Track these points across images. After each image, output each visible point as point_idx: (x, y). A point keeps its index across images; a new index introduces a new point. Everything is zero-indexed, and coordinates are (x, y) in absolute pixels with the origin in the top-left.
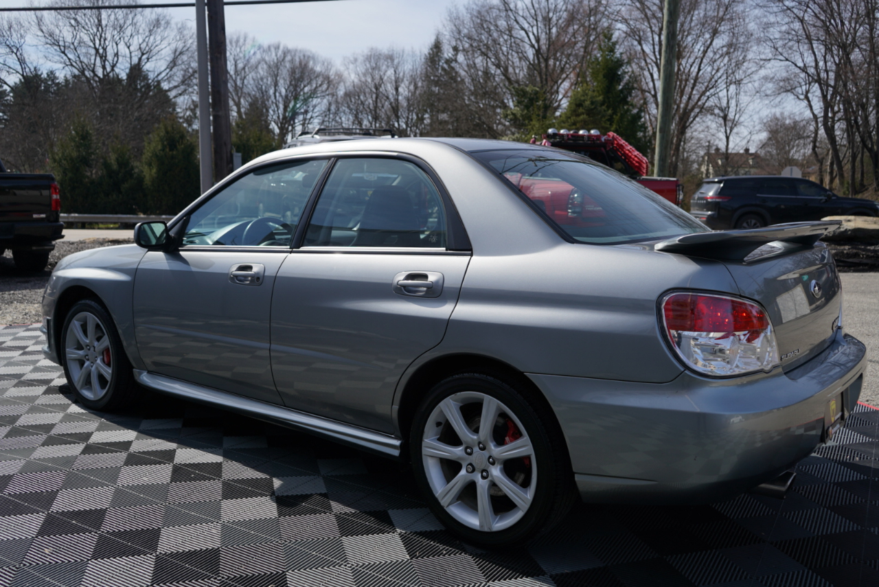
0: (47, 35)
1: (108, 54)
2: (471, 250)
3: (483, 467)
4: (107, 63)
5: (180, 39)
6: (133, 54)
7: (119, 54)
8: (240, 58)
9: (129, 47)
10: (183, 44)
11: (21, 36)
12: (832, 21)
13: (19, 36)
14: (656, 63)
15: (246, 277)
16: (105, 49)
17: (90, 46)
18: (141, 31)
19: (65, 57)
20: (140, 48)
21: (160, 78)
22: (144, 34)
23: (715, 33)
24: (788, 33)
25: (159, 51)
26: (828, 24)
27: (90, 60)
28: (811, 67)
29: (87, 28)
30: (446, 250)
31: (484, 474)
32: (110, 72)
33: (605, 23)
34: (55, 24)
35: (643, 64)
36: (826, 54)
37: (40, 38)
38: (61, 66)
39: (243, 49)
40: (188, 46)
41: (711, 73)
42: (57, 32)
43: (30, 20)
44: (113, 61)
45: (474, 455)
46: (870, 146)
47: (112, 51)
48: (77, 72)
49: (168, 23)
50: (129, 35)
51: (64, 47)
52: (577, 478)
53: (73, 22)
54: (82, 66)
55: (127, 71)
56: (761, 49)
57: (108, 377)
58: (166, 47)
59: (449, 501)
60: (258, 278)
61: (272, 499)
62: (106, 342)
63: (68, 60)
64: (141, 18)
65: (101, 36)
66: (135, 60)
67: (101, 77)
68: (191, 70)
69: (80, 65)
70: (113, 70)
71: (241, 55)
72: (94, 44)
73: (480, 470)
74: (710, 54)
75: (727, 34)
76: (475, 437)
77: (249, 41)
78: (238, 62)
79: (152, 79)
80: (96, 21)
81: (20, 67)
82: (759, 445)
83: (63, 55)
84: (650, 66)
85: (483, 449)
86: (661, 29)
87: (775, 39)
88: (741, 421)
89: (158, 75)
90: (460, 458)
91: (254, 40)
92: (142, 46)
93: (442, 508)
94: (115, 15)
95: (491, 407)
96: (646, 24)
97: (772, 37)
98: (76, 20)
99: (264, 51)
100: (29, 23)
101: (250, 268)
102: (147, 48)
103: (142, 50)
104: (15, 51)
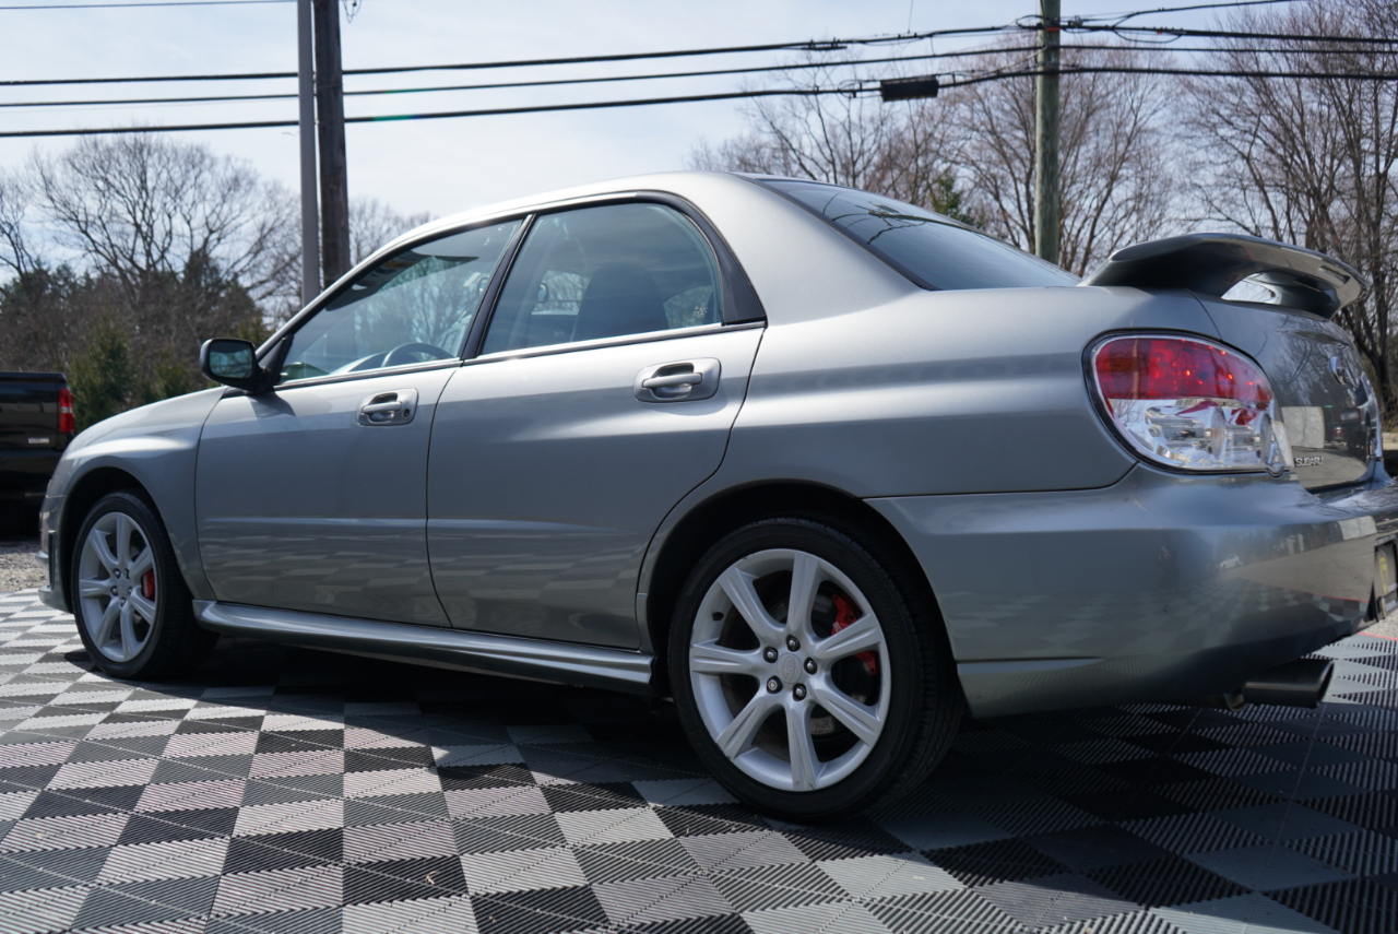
0: (59, 206)
1: (155, 232)
2: (765, 319)
3: (794, 681)
4: (153, 246)
5: (271, 208)
6: (195, 233)
7: (174, 232)
8: (366, 238)
9: (189, 223)
10: (276, 216)
11: (18, 206)
12: (1296, 157)
13: (15, 207)
14: (1024, 228)
15: (385, 412)
16: (150, 226)
17: (128, 222)
18: (209, 196)
19: (87, 239)
20: (207, 223)
21: (237, 268)
22: (214, 200)
23: (1113, 178)
24: (1228, 177)
25: (236, 228)
26: (1289, 160)
27: (126, 241)
28: (1268, 228)
29: (123, 192)
30: (723, 325)
31: (799, 691)
32: (158, 261)
33: (940, 166)
34: (73, 187)
35: (1004, 229)
36: (1289, 208)
37: (48, 210)
38: (80, 252)
39: (370, 223)
40: (284, 218)
41: (1112, 240)
42: (76, 199)
43: (32, 183)
44: (164, 243)
45: (780, 661)
46: (1370, 348)
47: (162, 228)
48: (104, 262)
49: (251, 183)
50: (191, 202)
51: (86, 223)
52: (961, 670)
53: (101, 184)
54: (114, 252)
55: (186, 258)
56: (1187, 203)
57: (150, 616)
58: (247, 221)
59: (738, 747)
60: (407, 411)
61: (430, 771)
62: (148, 557)
63: (91, 243)
64: (210, 176)
65: (145, 205)
66: (198, 243)
67: (144, 268)
68: (287, 258)
69: (110, 250)
70: (162, 257)
71: (367, 233)
72: (134, 218)
73: (791, 686)
74: (1107, 212)
75: (1133, 179)
76: (781, 630)
77: (380, 212)
78: (363, 244)
79: (225, 270)
80: (138, 182)
81: (14, 254)
82: (1265, 608)
83: (84, 236)
84: (1014, 232)
85: (796, 648)
86: (1029, 175)
87: (1208, 185)
88: (1237, 565)
89: (235, 263)
90: (756, 669)
91: (387, 210)
92: (210, 220)
93: (726, 760)
94: (169, 172)
95: (807, 569)
96: (1006, 167)
97: (1202, 183)
98: (106, 180)
99: (403, 226)
100: (32, 187)
101: (393, 397)
102: (218, 224)
103: (210, 226)
104: (7, 230)
